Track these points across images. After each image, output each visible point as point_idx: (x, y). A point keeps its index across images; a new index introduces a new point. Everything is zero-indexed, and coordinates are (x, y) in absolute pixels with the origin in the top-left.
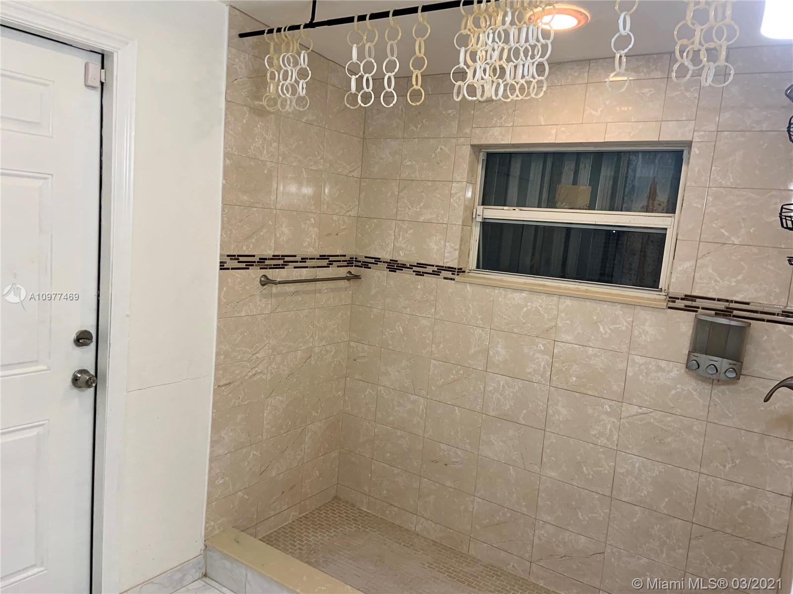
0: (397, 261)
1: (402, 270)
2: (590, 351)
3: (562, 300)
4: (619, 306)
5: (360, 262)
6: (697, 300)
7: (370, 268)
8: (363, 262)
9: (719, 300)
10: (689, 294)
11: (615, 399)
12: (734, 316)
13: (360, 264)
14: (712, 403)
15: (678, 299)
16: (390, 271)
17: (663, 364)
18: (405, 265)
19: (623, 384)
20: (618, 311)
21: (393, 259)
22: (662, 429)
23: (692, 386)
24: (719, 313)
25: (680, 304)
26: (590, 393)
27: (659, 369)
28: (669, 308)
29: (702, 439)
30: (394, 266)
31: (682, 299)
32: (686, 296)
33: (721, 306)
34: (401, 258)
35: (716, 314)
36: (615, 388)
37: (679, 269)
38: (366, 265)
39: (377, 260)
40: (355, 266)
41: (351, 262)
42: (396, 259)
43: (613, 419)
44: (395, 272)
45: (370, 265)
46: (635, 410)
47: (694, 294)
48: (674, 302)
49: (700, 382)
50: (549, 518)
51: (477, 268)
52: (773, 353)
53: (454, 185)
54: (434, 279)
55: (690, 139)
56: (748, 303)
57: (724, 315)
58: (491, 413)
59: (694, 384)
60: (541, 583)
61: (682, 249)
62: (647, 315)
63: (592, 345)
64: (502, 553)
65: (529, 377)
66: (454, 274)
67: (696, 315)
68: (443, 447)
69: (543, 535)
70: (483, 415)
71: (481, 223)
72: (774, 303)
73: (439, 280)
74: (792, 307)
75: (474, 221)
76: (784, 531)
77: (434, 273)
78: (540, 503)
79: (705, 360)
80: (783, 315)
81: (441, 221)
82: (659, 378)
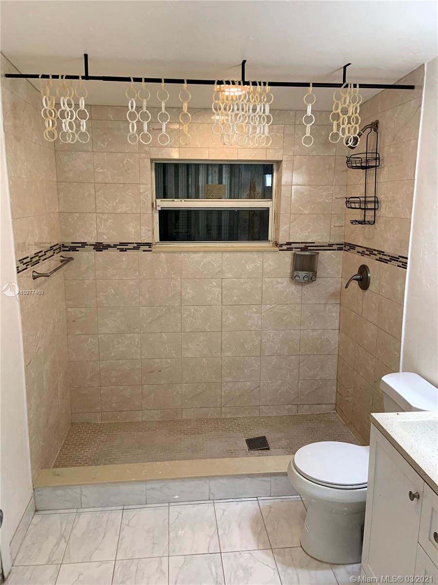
0: (102, 243)
1: (107, 249)
2: (243, 281)
3: (224, 254)
4: (255, 253)
5: (68, 247)
6: (292, 244)
7: (78, 251)
8: (70, 247)
9: (302, 243)
10: (288, 241)
11: (258, 304)
12: (309, 250)
13: (68, 249)
14: (303, 295)
15: (283, 245)
16: (97, 251)
17: (279, 280)
18: (110, 245)
19: (261, 295)
20: (255, 255)
21: (99, 242)
22: (282, 313)
23: (293, 288)
24: (303, 249)
25: (285, 247)
26: (245, 304)
27: (278, 283)
28: (280, 250)
29: (300, 313)
30: (99, 247)
31: (285, 245)
32: (287, 243)
33: (303, 246)
34: (105, 240)
35: (301, 250)
36: (257, 298)
37: (283, 229)
38: (73, 249)
39: (84, 244)
40: (63, 251)
41: (62, 247)
42: (101, 242)
43: (258, 315)
44: (102, 251)
45: (77, 249)
46: (268, 306)
47: (291, 241)
48: (282, 247)
49: (296, 285)
50: (229, 379)
51: (160, 241)
52: (326, 265)
53: (142, 186)
54: (135, 252)
55: (281, 159)
56: (314, 243)
57: (305, 250)
58: (188, 331)
59: (294, 287)
60: (228, 416)
61: (283, 219)
62: (270, 256)
63: (243, 277)
64: (204, 409)
65: (209, 303)
66: (151, 247)
67: (293, 252)
68: (156, 361)
69: (226, 390)
70: (183, 333)
71: (159, 211)
72: (325, 241)
73: (139, 253)
74: (332, 242)
75: (154, 209)
76: (337, 346)
77: (134, 248)
78: (223, 373)
79: (302, 274)
80: (329, 246)
81: (135, 212)
82: (278, 288)
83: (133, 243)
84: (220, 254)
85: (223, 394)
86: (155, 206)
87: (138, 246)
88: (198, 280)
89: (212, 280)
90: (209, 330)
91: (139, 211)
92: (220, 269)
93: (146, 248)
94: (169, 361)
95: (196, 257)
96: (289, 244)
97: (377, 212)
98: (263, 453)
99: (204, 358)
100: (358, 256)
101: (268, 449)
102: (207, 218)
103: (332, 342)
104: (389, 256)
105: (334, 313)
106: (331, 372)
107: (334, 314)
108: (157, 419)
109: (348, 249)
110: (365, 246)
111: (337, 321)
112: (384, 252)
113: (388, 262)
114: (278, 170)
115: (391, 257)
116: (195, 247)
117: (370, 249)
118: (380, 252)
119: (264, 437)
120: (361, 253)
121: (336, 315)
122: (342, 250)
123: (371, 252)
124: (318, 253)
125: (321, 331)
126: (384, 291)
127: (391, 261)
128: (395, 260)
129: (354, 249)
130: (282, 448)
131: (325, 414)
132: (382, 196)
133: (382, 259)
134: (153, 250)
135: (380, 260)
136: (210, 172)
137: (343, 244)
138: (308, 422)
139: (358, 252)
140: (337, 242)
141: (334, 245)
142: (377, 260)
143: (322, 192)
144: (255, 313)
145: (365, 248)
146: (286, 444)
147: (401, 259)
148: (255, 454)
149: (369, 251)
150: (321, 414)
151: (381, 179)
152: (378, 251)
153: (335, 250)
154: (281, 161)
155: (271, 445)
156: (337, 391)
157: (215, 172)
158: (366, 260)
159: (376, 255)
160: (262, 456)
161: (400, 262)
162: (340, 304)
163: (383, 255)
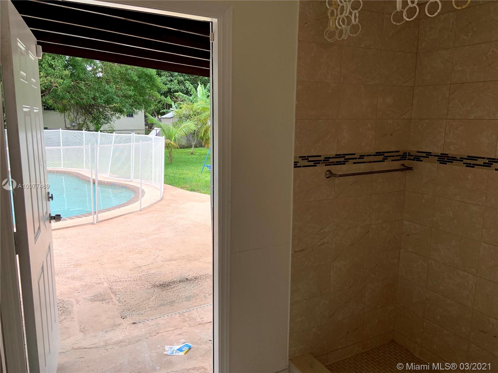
0: (447, 155)
1: (452, 162)
5: (413, 156)
7: (422, 161)
8: (415, 156)
13: (412, 158)
16: (440, 163)
18: (456, 158)
21: (444, 153)
30: (444, 159)
34: (451, 151)
38: (418, 159)
39: (428, 154)
40: (408, 159)
41: (404, 156)
42: (446, 153)
44: (446, 164)
45: (421, 159)
54: (484, 170)
73: (490, 172)
77: (485, 165)
83: (485, 158)
87: (490, 163)
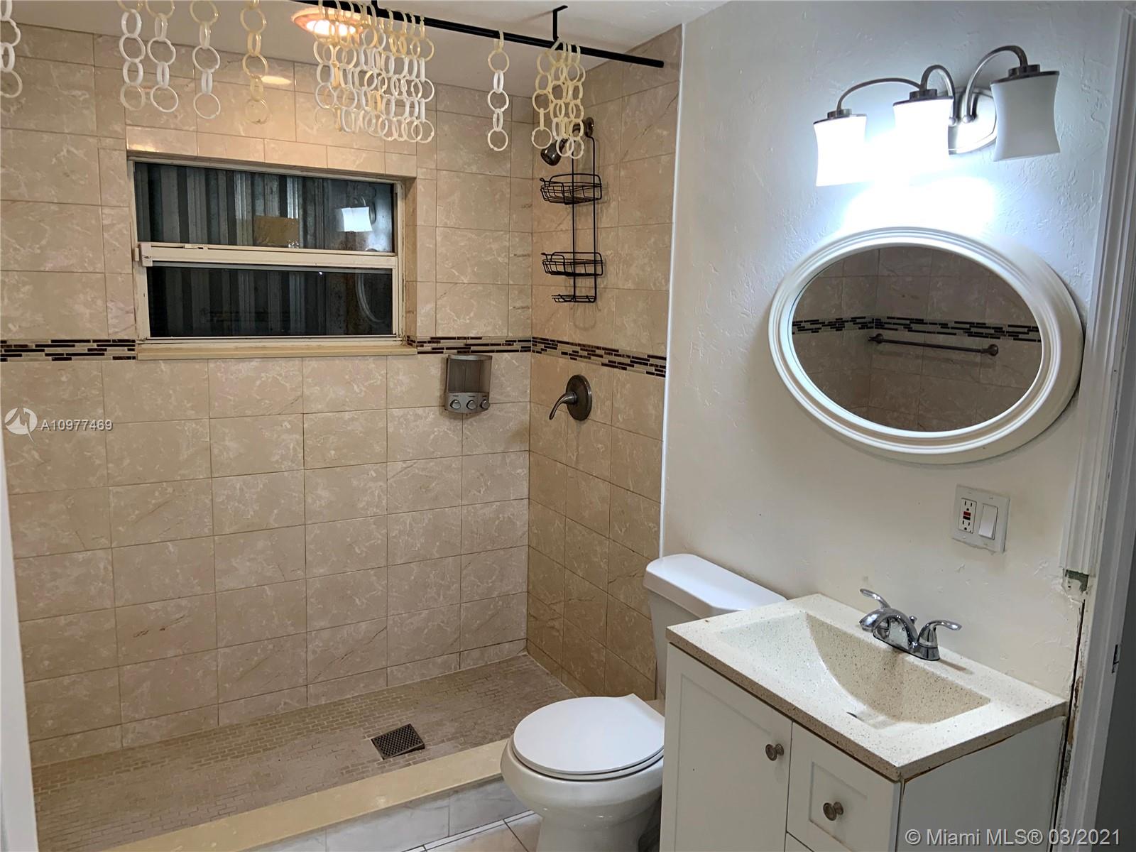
0: (6, 342)
1: (20, 356)
2: (347, 416)
3: (307, 362)
4: (372, 358)
6: (442, 341)
9: (459, 338)
10: (434, 336)
11: (380, 461)
12: (473, 352)
14: (465, 438)
15: (425, 342)
17: (420, 411)
18: (26, 346)
19: (385, 443)
20: (371, 364)
22: (427, 476)
23: (446, 426)
24: (461, 351)
25: (428, 347)
26: (352, 463)
27: (418, 417)
28: (419, 353)
29: (460, 474)
31: (429, 342)
32: (432, 338)
33: (461, 344)
34: (15, 335)
35: (458, 352)
36: (377, 448)
37: (423, 311)
42: (4, 339)
43: (381, 483)
44: (4, 360)
46: (400, 465)
47: (438, 335)
48: (422, 346)
49: (452, 420)
50: (323, 624)
51: (152, 336)
52: (503, 378)
53: (106, 211)
54: (94, 362)
55: (414, 175)
56: (480, 338)
57: (465, 352)
58: (227, 531)
59: (448, 423)
60: (323, 701)
61: (422, 291)
62: (399, 364)
63: (347, 409)
64: (268, 697)
65: (276, 466)
66: (133, 350)
67: (445, 356)
68: (152, 607)
69: (318, 646)
70: (216, 538)
71: (148, 268)
72: (499, 334)
73: (105, 363)
74: (511, 336)
75: (136, 266)
76: (526, 529)
77: (91, 353)
78: (310, 612)
79: (464, 397)
80: (506, 345)
81: (91, 269)
82: (417, 426)
83: (88, 341)
84: (297, 362)
85: (311, 657)
86: (137, 258)
87: (100, 348)
88: (248, 419)
89: (280, 418)
90: (276, 526)
91: (99, 267)
92: (299, 393)
93: (124, 351)
94: (184, 602)
95: (245, 369)
96: (435, 340)
97: (599, 280)
98: (414, 758)
99: (265, 587)
100: (563, 361)
101: (423, 747)
102: (256, 289)
103: (518, 523)
104: (629, 357)
105: (519, 467)
106: (516, 580)
107: (518, 471)
108: (158, 739)
109: (542, 349)
110: (577, 341)
111: (526, 484)
112: (618, 351)
113: (628, 368)
114: (405, 196)
115: (633, 357)
116: (237, 349)
117: (589, 346)
118: (610, 351)
119: (409, 726)
120: (570, 355)
121: (523, 472)
122: (530, 351)
123: (590, 352)
124: (491, 357)
125: (498, 503)
126: (621, 420)
127: (633, 366)
128: (640, 363)
129: (556, 349)
130: (449, 740)
131: (510, 660)
132: (609, 252)
133: (615, 362)
134: (140, 356)
135: (611, 365)
136: (259, 189)
137: (530, 341)
138: (483, 681)
139: (563, 353)
140: (521, 335)
141: (515, 341)
142: (603, 365)
143: (490, 243)
144: (374, 480)
145: (579, 345)
146: (454, 731)
147: (652, 361)
148: (399, 763)
149: (586, 350)
150: (503, 662)
151: (604, 222)
152: (604, 349)
153: (517, 351)
154: (414, 179)
155: (426, 739)
156: (529, 614)
157: (271, 189)
158: (581, 367)
159: (601, 356)
160: (414, 763)
161: (652, 365)
162: (529, 451)
163: (615, 355)
